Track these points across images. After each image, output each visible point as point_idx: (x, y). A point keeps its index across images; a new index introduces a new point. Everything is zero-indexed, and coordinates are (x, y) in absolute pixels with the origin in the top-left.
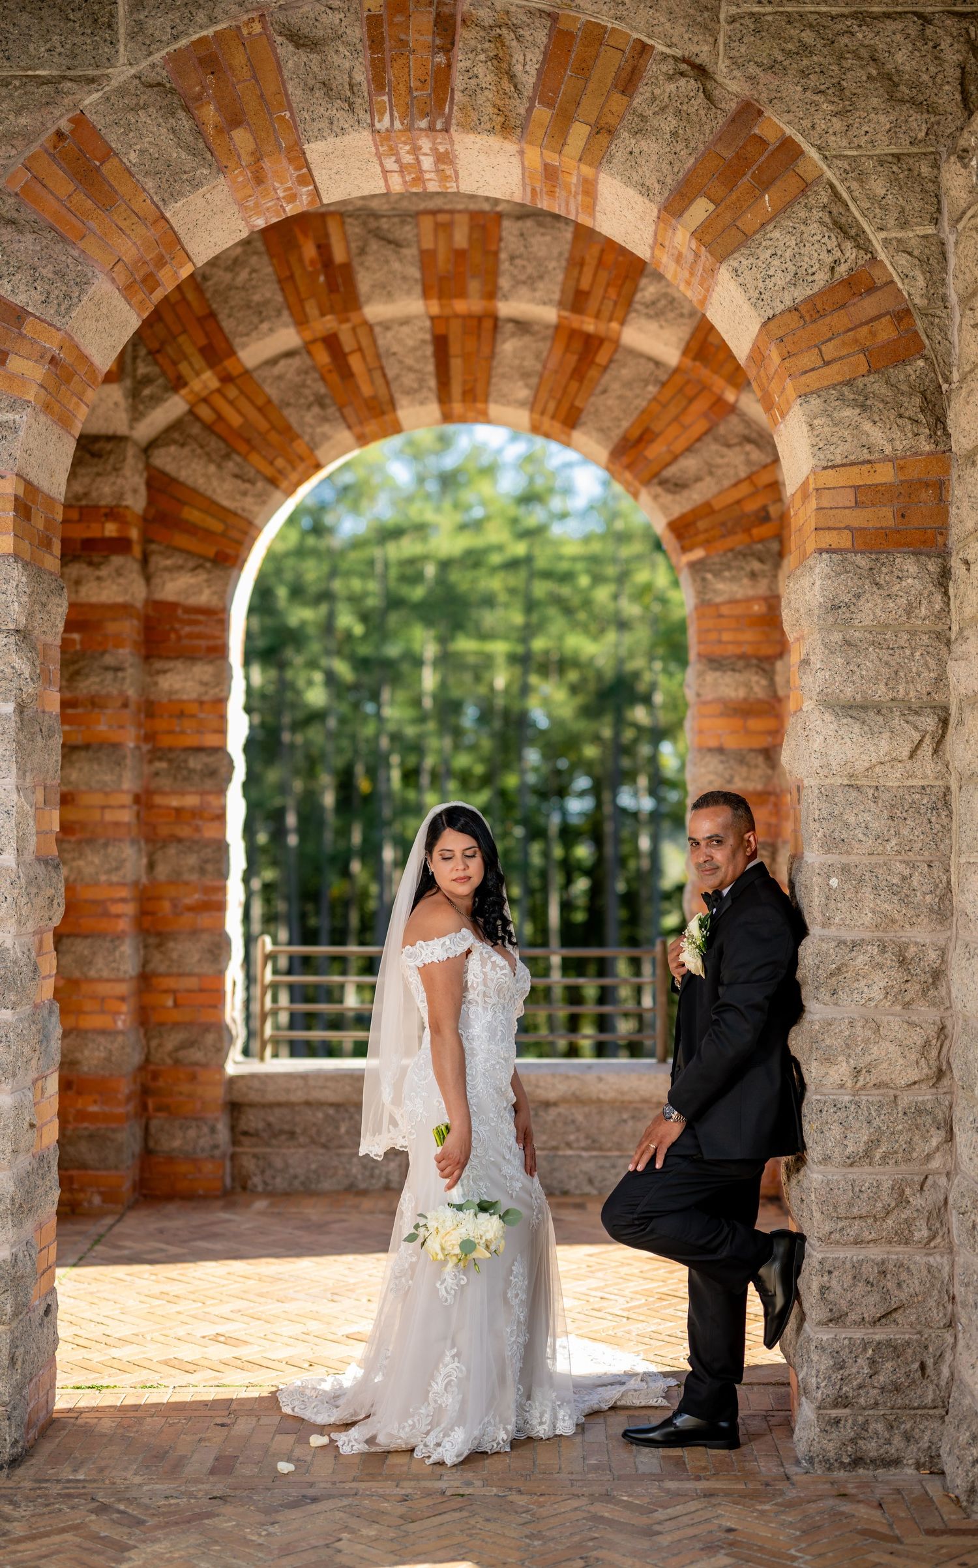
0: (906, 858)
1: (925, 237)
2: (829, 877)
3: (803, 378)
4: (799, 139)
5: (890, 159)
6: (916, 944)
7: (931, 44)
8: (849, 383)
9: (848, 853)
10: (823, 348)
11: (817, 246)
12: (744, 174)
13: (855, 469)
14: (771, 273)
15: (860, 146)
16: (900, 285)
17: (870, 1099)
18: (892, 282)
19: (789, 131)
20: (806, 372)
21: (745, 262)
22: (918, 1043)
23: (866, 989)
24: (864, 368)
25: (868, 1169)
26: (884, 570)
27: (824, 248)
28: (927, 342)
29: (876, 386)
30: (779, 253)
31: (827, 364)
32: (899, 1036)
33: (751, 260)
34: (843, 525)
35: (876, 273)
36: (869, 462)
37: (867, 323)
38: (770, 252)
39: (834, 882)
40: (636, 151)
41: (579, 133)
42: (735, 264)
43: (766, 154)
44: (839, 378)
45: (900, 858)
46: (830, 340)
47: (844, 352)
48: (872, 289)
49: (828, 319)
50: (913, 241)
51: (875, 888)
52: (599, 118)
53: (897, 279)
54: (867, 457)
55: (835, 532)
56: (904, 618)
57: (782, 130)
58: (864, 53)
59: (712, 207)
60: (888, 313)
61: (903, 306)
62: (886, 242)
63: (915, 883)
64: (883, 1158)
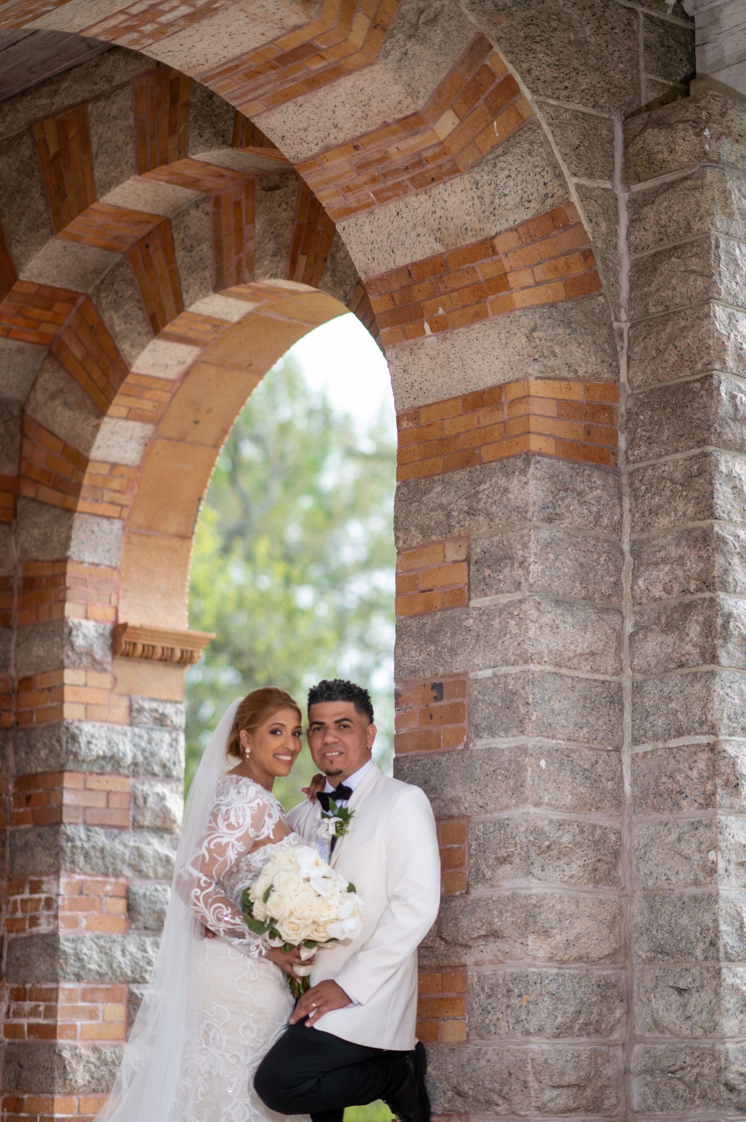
0: (593, 746)
1: (605, 190)
2: (539, 759)
3: (522, 293)
4: (518, 78)
5: (581, 115)
6: (601, 827)
7: (610, 25)
8: (553, 305)
9: (553, 737)
10: (535, 270)
11: (538, 177)
12: (479, 98)
13: (557, 384)
14: (506, 192)
15: (558, 98)
16: (586, 227)
17: (572, 972)
18: (580, 223)
19: (511, 69)
20: (523, 288)
21: (486, 178)
22: (609, 918)
23: (566, 867)
24: (562, 295)
25: (569, 1040)
26: (579, 479)
27: (542, 180)
28: (604, 282)
29: (573, 312)
30: (513, 176)
31: (538, 284)
32: (593, 911)
33: (491, 177)
34: (548, 433)
35: (569, 212)
36: (566, 379)
37: (564, 255)
38: (506, 173)
39: (543, 763)
40: (410, 53)
41: (361, 23)
42: (478, 177)
43: (494, 85)
44: (545, 300)
45: (587, 745)
46: (539, 263)
47: (549, 277)
48: (566, 226)
49: (538, 244)
50: (597, 191)
51: (572, 771)
52: (376, 15)
53: (584, 221)
54: (566, 374)
55: (544, 438)
56: (592, 525)
57: (505, 67)
58: (564, 18)
59: (457, 121)
60: (577, 250)
61: (586, 247)
62: (578, 187)
63: (599, 770)
64: (580, 1029)
